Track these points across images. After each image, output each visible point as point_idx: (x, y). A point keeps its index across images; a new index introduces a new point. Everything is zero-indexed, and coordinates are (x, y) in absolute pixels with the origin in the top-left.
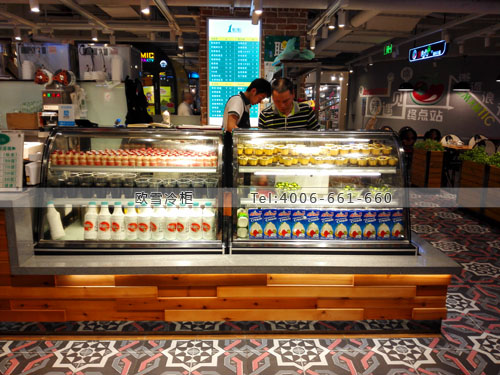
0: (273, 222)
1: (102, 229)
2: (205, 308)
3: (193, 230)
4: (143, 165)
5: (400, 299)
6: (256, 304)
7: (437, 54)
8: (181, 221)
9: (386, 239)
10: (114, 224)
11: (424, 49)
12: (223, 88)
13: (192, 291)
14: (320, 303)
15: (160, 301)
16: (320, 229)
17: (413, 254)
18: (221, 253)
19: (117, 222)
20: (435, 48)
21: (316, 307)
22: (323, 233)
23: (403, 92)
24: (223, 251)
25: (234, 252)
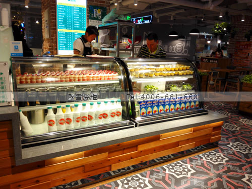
0: (151, 107)
1: (61, 123)
2: (132, 158)
3: (112, 116)
4: (79, 80)
6: (155, 150)
7: (147, 22)
8: (106, 112)
9: (194, 109)
10: (68, 119)
11: (139, 19)
12: (66, 33)
13: (125, 151)
14: (180, 143)
15: (109, 160)
16: (170, 107)
17: (207, 114)
18: (133, 127)
19: (70, 117)
20: (146, 19)
21: (178, 146)
23: (123, 39)
24: (134, 125)
25: (140, 125)
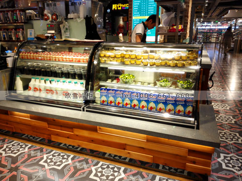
0: (113, 96)
2: (68, 138)
5: (177, 155)
6: (92, 141)
10: (40, 89)
12: (140, 20)
13: (62, 128)
14: (127, 147)
15: (49, 130)
16: (139, 104)
21: (124, 149)
22: (141, 106)
24: (82, 109)
25: (87, 111)
